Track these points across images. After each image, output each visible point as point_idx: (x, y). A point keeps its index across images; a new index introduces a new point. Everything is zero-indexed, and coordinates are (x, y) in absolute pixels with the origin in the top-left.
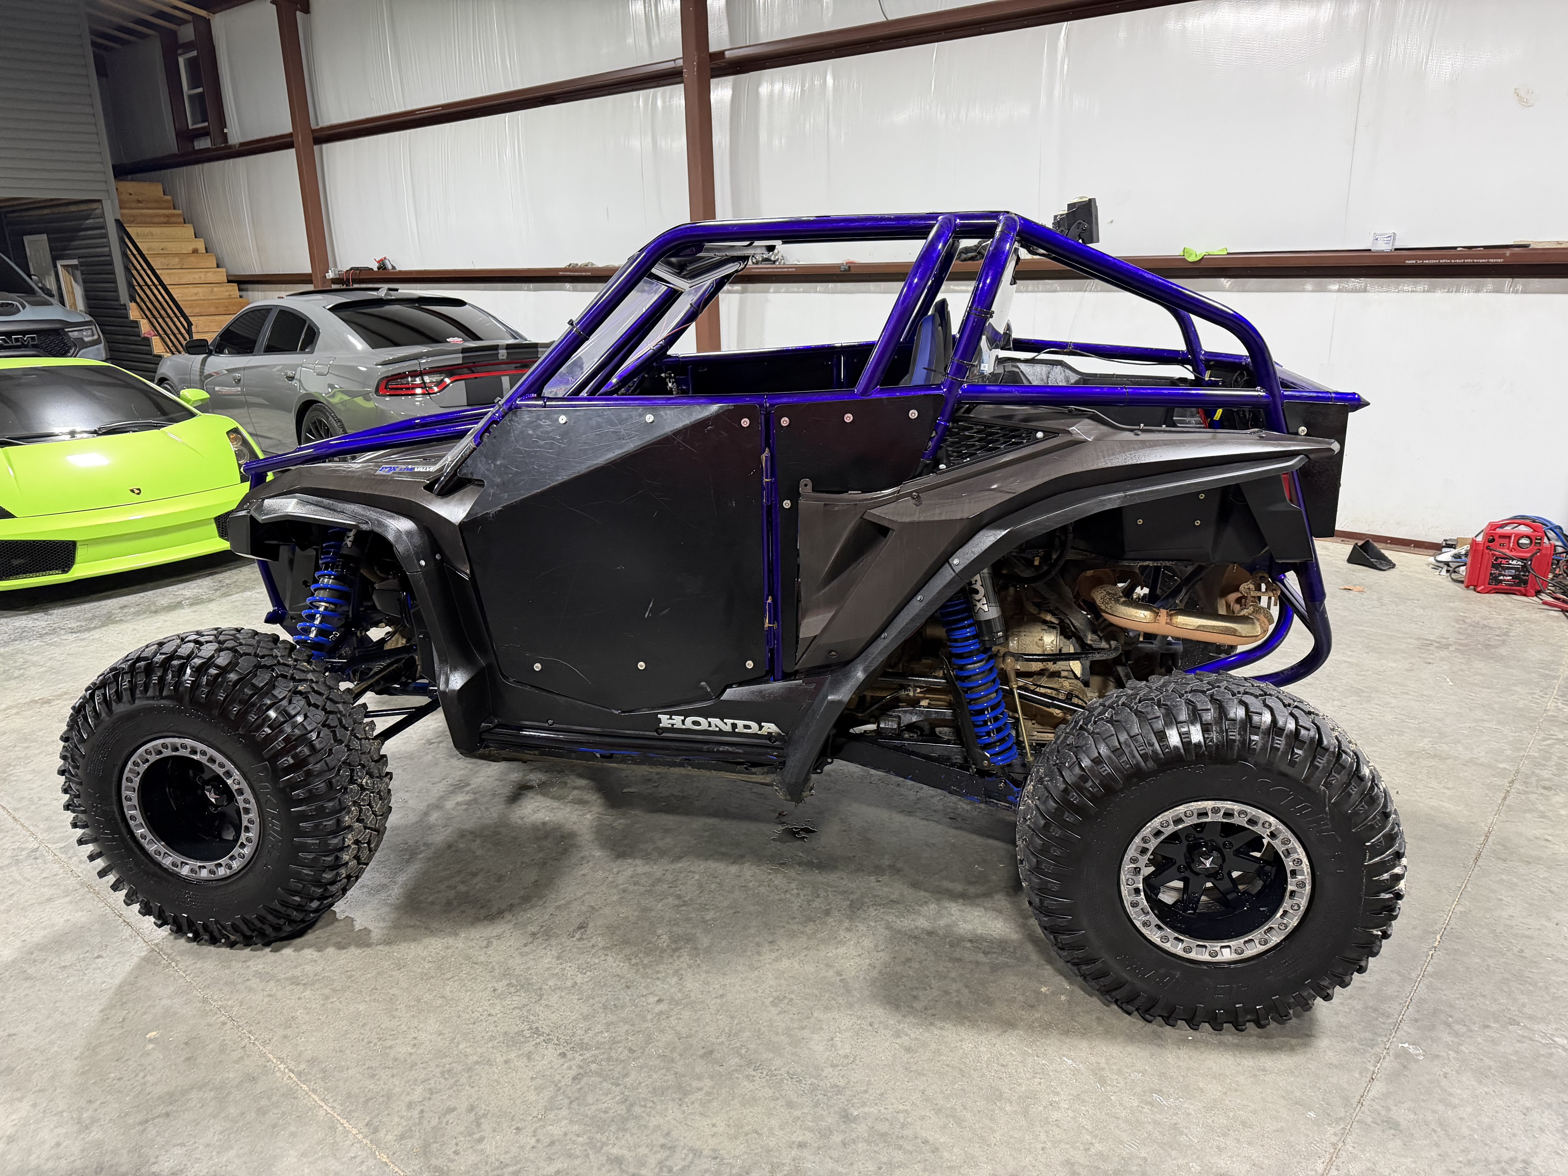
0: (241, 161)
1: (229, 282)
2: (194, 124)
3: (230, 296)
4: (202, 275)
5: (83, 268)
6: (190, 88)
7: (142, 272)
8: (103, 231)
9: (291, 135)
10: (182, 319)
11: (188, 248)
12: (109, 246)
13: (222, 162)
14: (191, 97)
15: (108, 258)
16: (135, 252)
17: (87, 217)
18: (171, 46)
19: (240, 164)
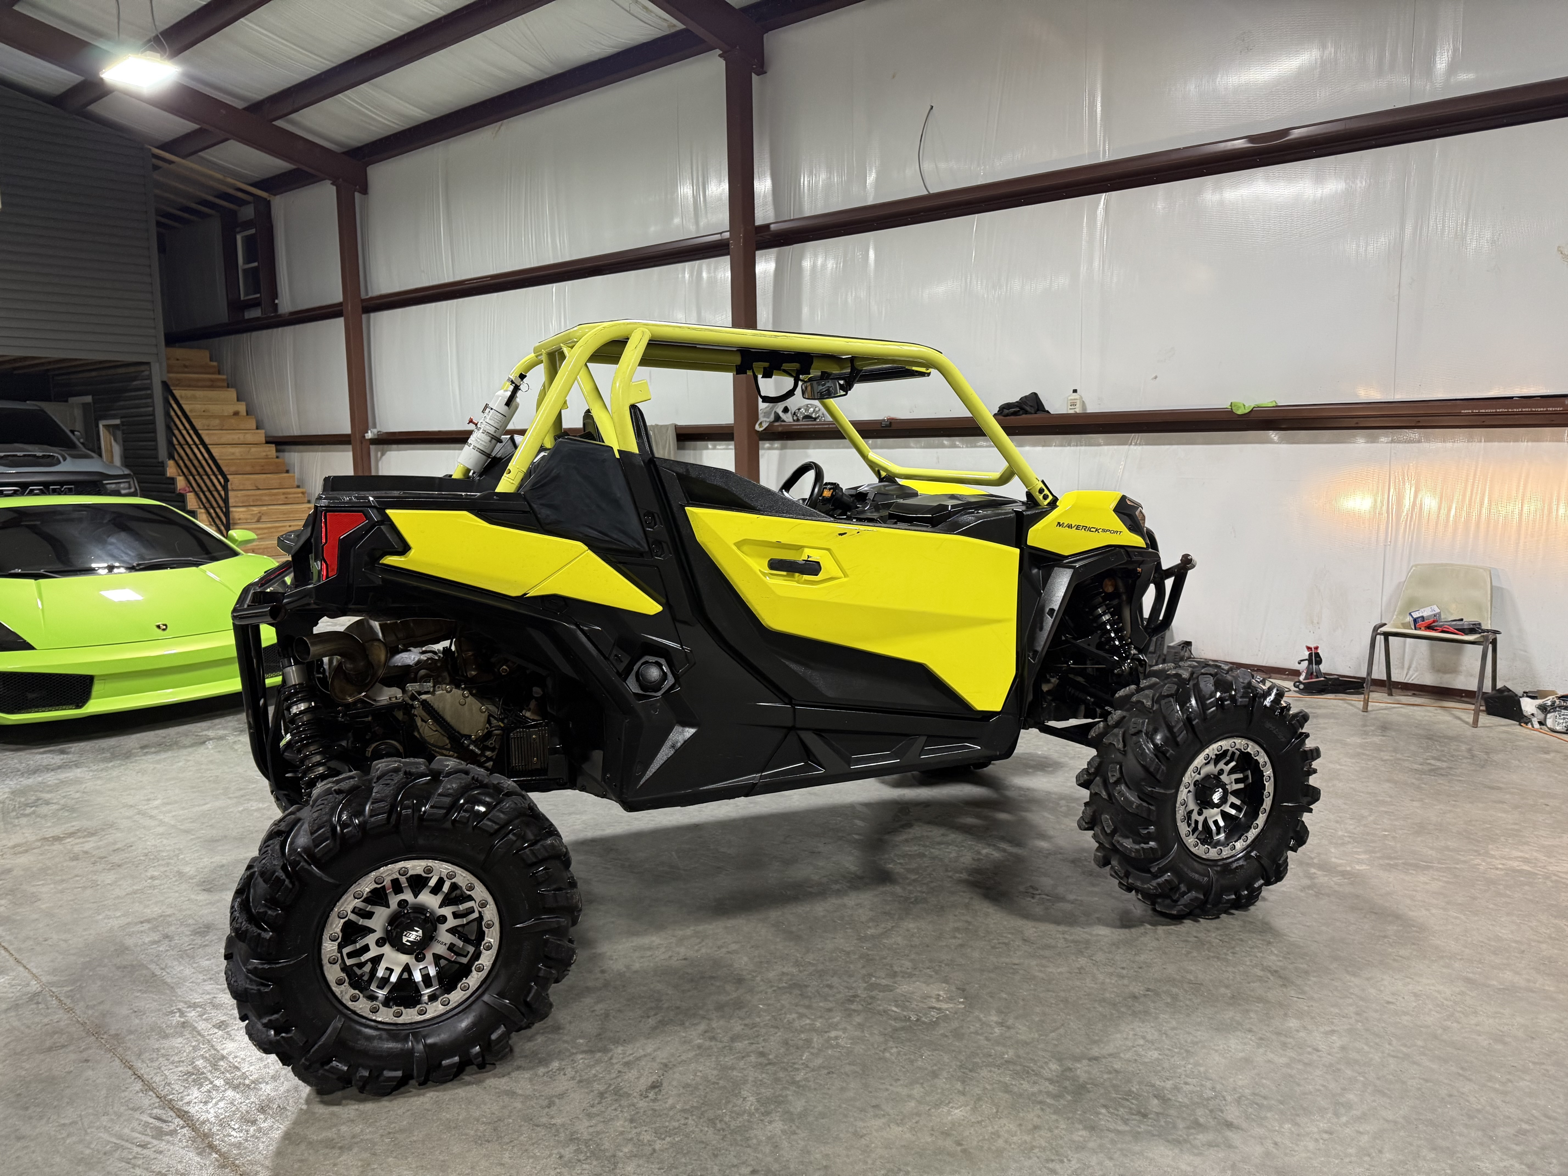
0: (289, 330)
1: (267, 442)
2: (246, 294)
3: (267, 457)
4: (241, 436)
5: (125, 428)
6: (244, 263)
7: (184, 432)
8: (149, 392)
9: (340, 304)
10: (220, 477)
11: (230, 409)
12: (153, 406)
13: (270, 331)
14: (244, 271)
15: (151, 418)
16: (179, 413)
17: (135, 379)
18: (231, 225)
19: (288, 332)
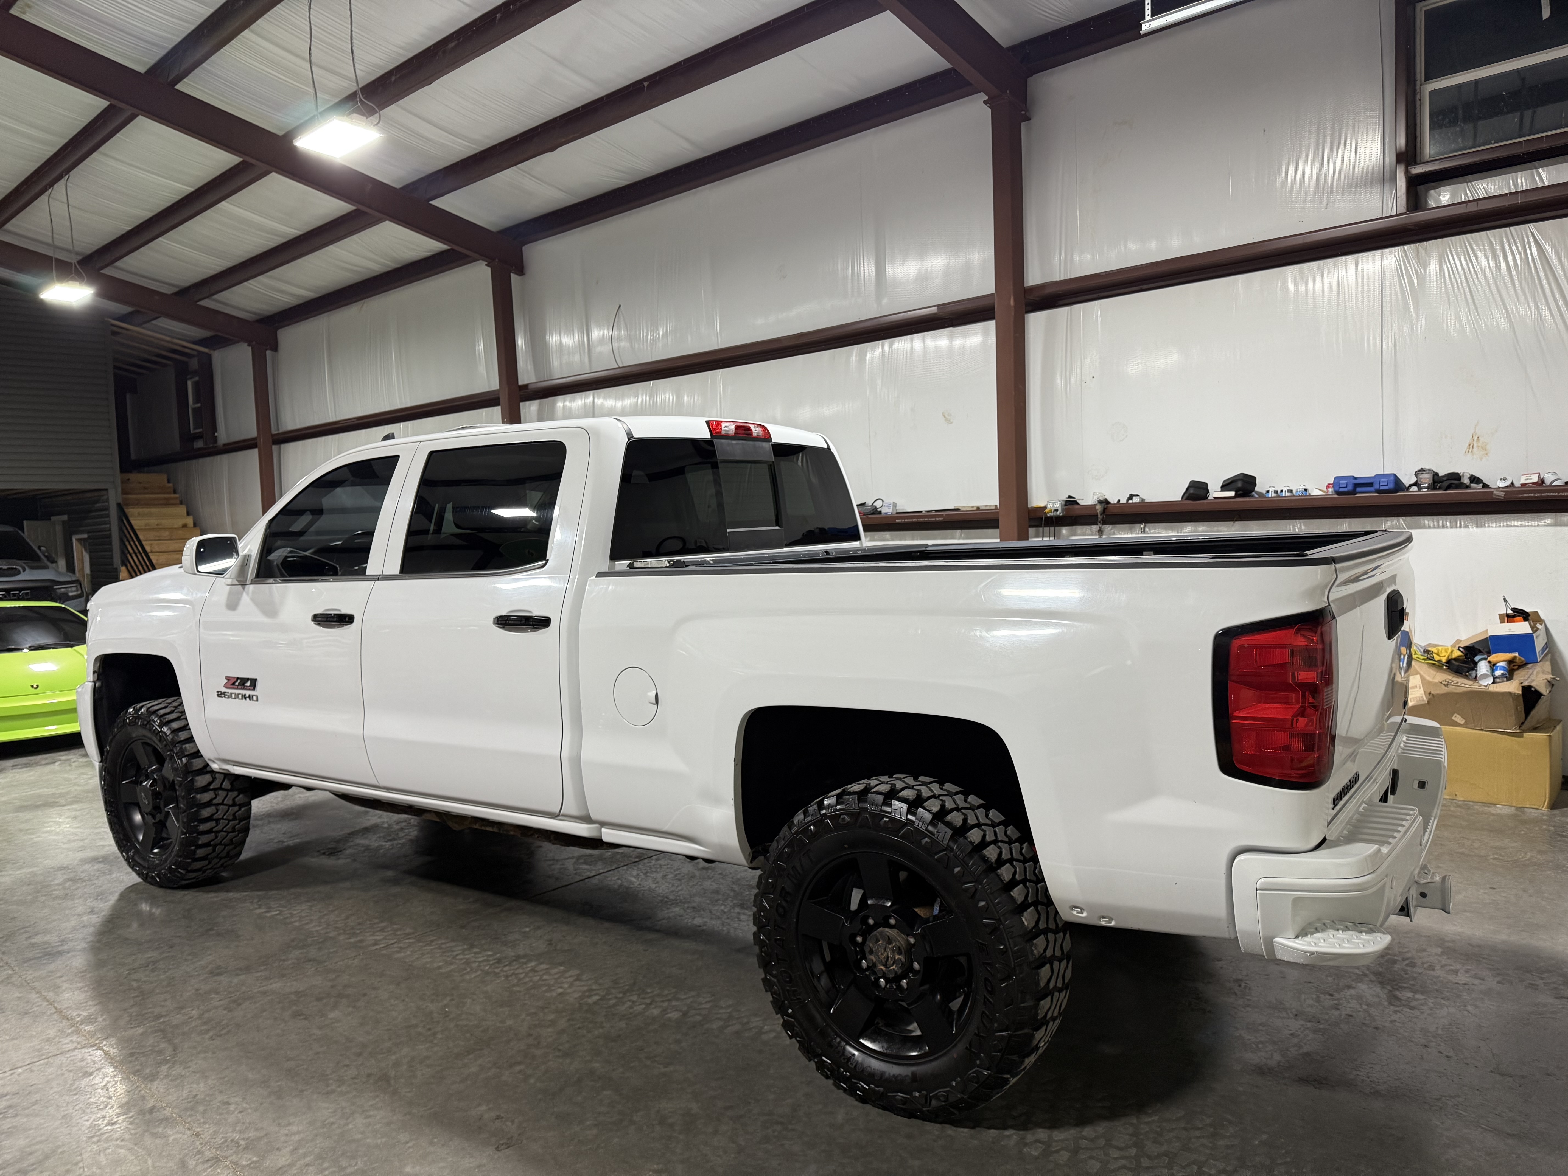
0: (225, 457)
2: (195, 429)
5: (90, 541)
6: (194, 403)
8: (107, 512)
9: (255, 438)
11: (179, 523)
12: (110, 523)
13: (213, 458)
14: (194, 410)
15: (108, 533)
16: (129, 528)
17: (97, 502)
18: (183, 372)
19: (225, 458)
